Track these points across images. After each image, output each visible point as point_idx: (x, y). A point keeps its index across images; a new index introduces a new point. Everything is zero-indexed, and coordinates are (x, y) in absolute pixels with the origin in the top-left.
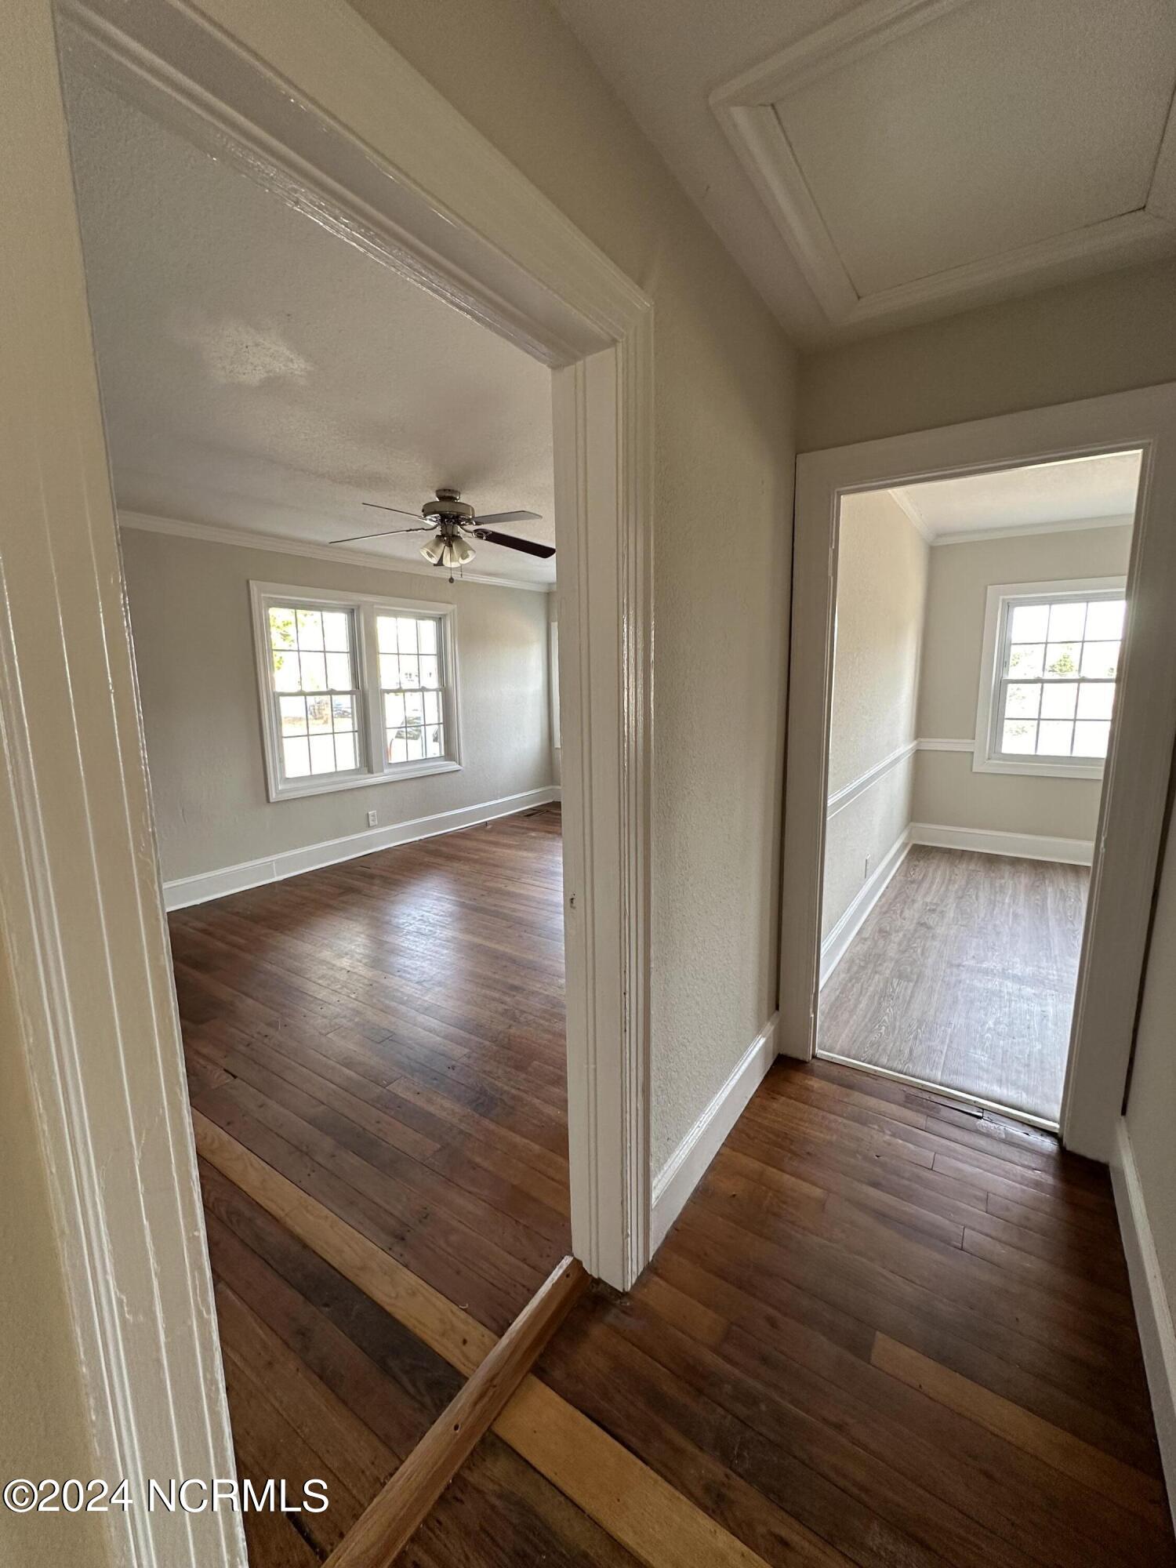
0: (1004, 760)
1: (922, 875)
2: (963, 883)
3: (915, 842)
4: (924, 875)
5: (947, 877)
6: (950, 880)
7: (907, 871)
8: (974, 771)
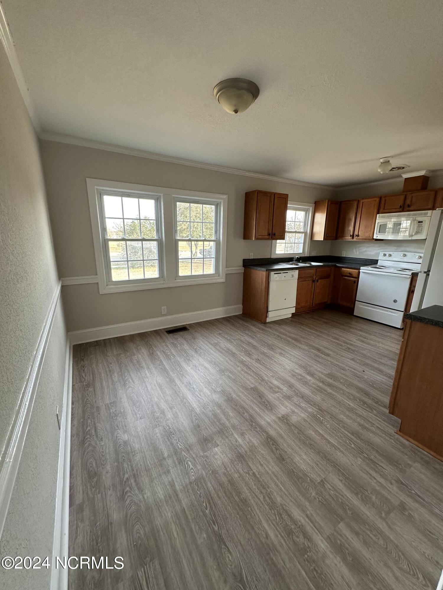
0: (115, 285)
1: (91, 376)
2: (118, 368)
3: (73, 344)
4: (93, 374)
5: (107, 369)
6: (110, 371)
7: (80, 376)
8: (100, 293)
